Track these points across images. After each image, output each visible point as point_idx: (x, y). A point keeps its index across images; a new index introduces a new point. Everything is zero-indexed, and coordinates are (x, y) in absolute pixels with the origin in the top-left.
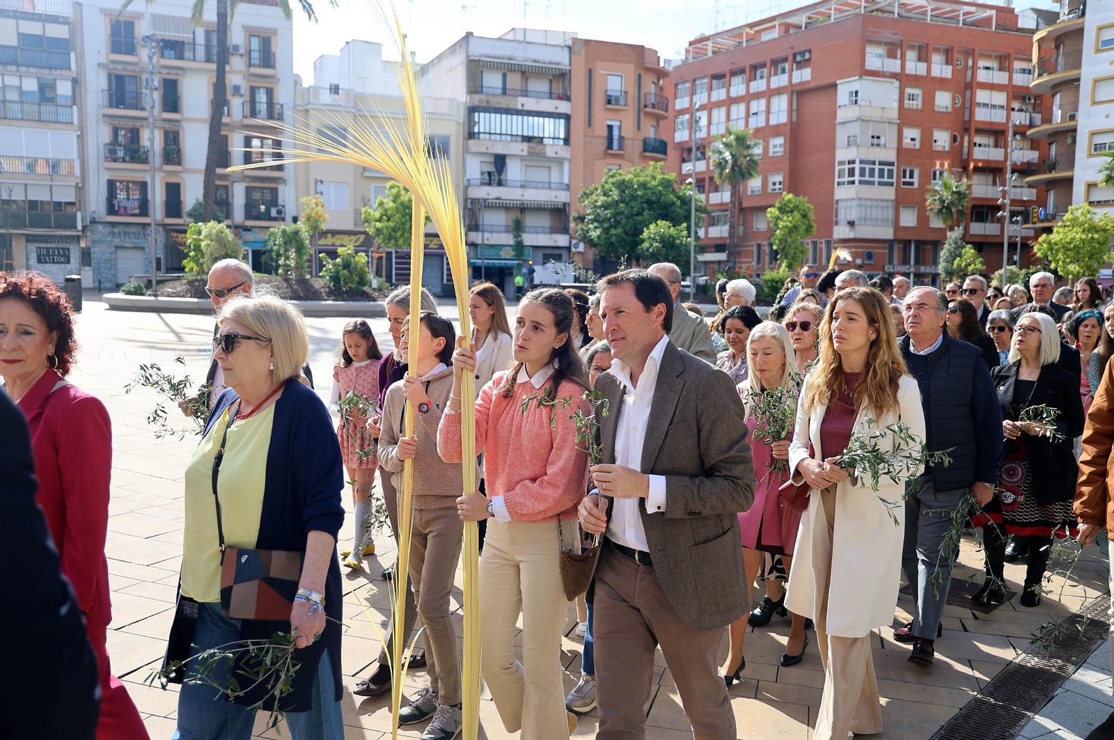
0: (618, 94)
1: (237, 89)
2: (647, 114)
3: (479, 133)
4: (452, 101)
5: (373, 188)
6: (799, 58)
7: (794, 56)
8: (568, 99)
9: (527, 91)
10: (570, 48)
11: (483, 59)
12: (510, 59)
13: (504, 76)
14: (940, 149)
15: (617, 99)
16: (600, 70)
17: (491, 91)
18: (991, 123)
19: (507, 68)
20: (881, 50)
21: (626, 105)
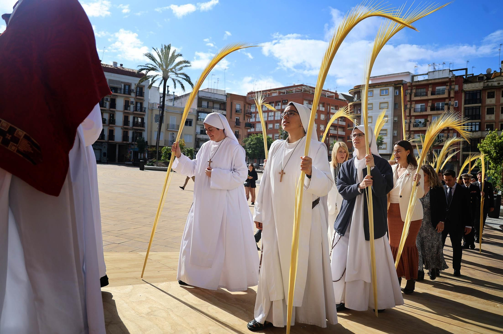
0: (239, 109)
1: (132, 102)
2: (247, 116)
3: (201, 119)
4: (194, 109)
5: (169, 134)
6: (284, 102)
7: (283, 101)
8: (225, 110)
9: (214, 107)
10: (226, 96)
11: (202, 97)
12: (209, 98)
13: (208, 103)
14: (322, 130)
15: (239, 111)
16: (235, 102)
17: (204, 107)
18: (342, 125)
19: (209, 100)
20: (307, 102)
21: (241, 113)
